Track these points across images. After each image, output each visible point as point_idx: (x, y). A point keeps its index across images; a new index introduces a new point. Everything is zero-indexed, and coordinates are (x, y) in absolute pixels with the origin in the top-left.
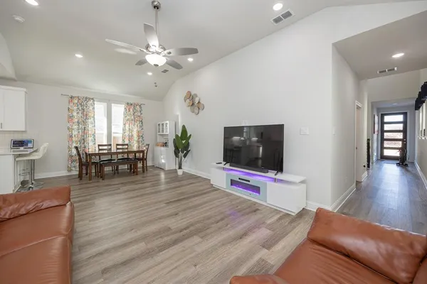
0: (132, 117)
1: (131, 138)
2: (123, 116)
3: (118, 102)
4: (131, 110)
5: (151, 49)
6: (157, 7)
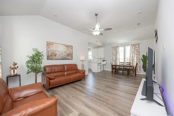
0: (134, 51)
1: (133, 60)
2: (130, 51)
3: (128, 45)
4: (133, 48)
5: (95, 30)
6: (97, 15)
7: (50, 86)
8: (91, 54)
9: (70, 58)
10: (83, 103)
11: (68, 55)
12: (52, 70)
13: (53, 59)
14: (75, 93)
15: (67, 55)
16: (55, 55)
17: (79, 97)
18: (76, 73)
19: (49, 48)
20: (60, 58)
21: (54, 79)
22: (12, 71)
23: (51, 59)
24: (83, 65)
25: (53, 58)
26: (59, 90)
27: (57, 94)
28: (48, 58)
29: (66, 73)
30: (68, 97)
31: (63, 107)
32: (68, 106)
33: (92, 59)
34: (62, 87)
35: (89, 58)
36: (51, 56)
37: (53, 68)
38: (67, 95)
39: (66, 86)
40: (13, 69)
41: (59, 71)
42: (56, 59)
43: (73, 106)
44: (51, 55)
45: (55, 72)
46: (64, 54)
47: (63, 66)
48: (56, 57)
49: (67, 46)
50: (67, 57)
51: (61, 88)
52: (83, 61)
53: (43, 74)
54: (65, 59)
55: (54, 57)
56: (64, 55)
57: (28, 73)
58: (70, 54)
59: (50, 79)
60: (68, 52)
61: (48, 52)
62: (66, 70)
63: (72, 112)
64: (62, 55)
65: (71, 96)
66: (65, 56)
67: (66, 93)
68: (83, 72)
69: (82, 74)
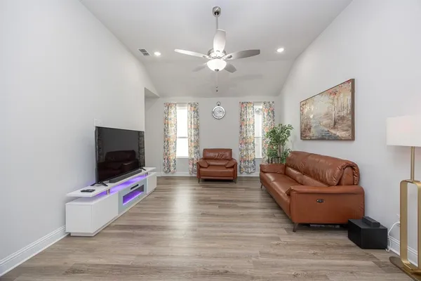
6: (217, 13)
15: (333, 124)
16: (309, 129)
19: (302, 114)
23: (305, 139)
25: (307, 136)
28: (302, 136)
36: (304, 131)
42: (311, 139)
49: (334, 92)
50: (333, 132)
52: (412, 152)
54: (328, 140)
55: (309, 134)
56: (325, 126)
58: (343, 118)
60: (334, 114)
61: (301, 123)
66: (326, 129)
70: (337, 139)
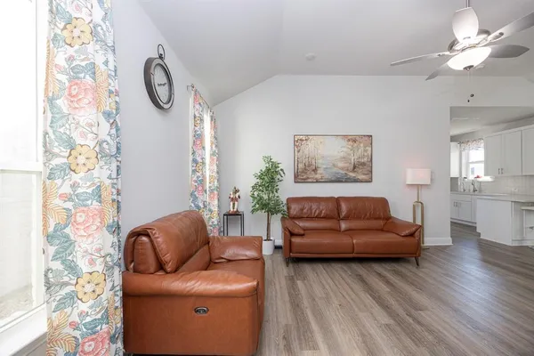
5: (457, 47)
7: (291, 251)
8: (482, 158)
9: (361, 177)
10: (364, 342)
11: (355, 167)
12: (302, 210)
13: (310, 180)
14: (353, 296)
15: (352, 167)
16: (313, 170)
17: (361, 315)
18: (382, 230)
19: (299, 151)
20: (327, 176)
21: (302, 235)
22: (232, 203)
23: (304, 181)
24: (419, 206)
25: (308, 178)
26: (314, 270)
27: (304, 279)
28: (299, 178)
29: (344, 226)
30: (327, 299)
31: (301, 321)
32: (314, 326)
33: (488, 179)
34: (325, 265)
35: (471, 177)
36: (303, 172)
37: (307, 206)
38: (327, 294)
39: (337, 267)
40: (232, 199)
41: (322, 215)
42: (317, 182)
43: (326, 331)
44: (305, 171)
45: (310, 218)
46: (341, 164)
47: (337, 201)
48: (318, 176)
49: (353, 140)
50: (352, 175)
51: (320, 267)
52: (419, 187)
53: (283, 219)
54: (346, 182)
55: (313, 175)
56: (342, 169)
57: (253, 211)
58: (363, 164)
59: (292, 234)
60: (353, 159)
61: (297, 161)
62: (343, 214)
63: (315, 347)
64: (335, 170)
65: (336, 302)
66: (343, 172)
67: (327, 287)
68: (407, 232)
69: (402, 239)
70: (356, 181)
